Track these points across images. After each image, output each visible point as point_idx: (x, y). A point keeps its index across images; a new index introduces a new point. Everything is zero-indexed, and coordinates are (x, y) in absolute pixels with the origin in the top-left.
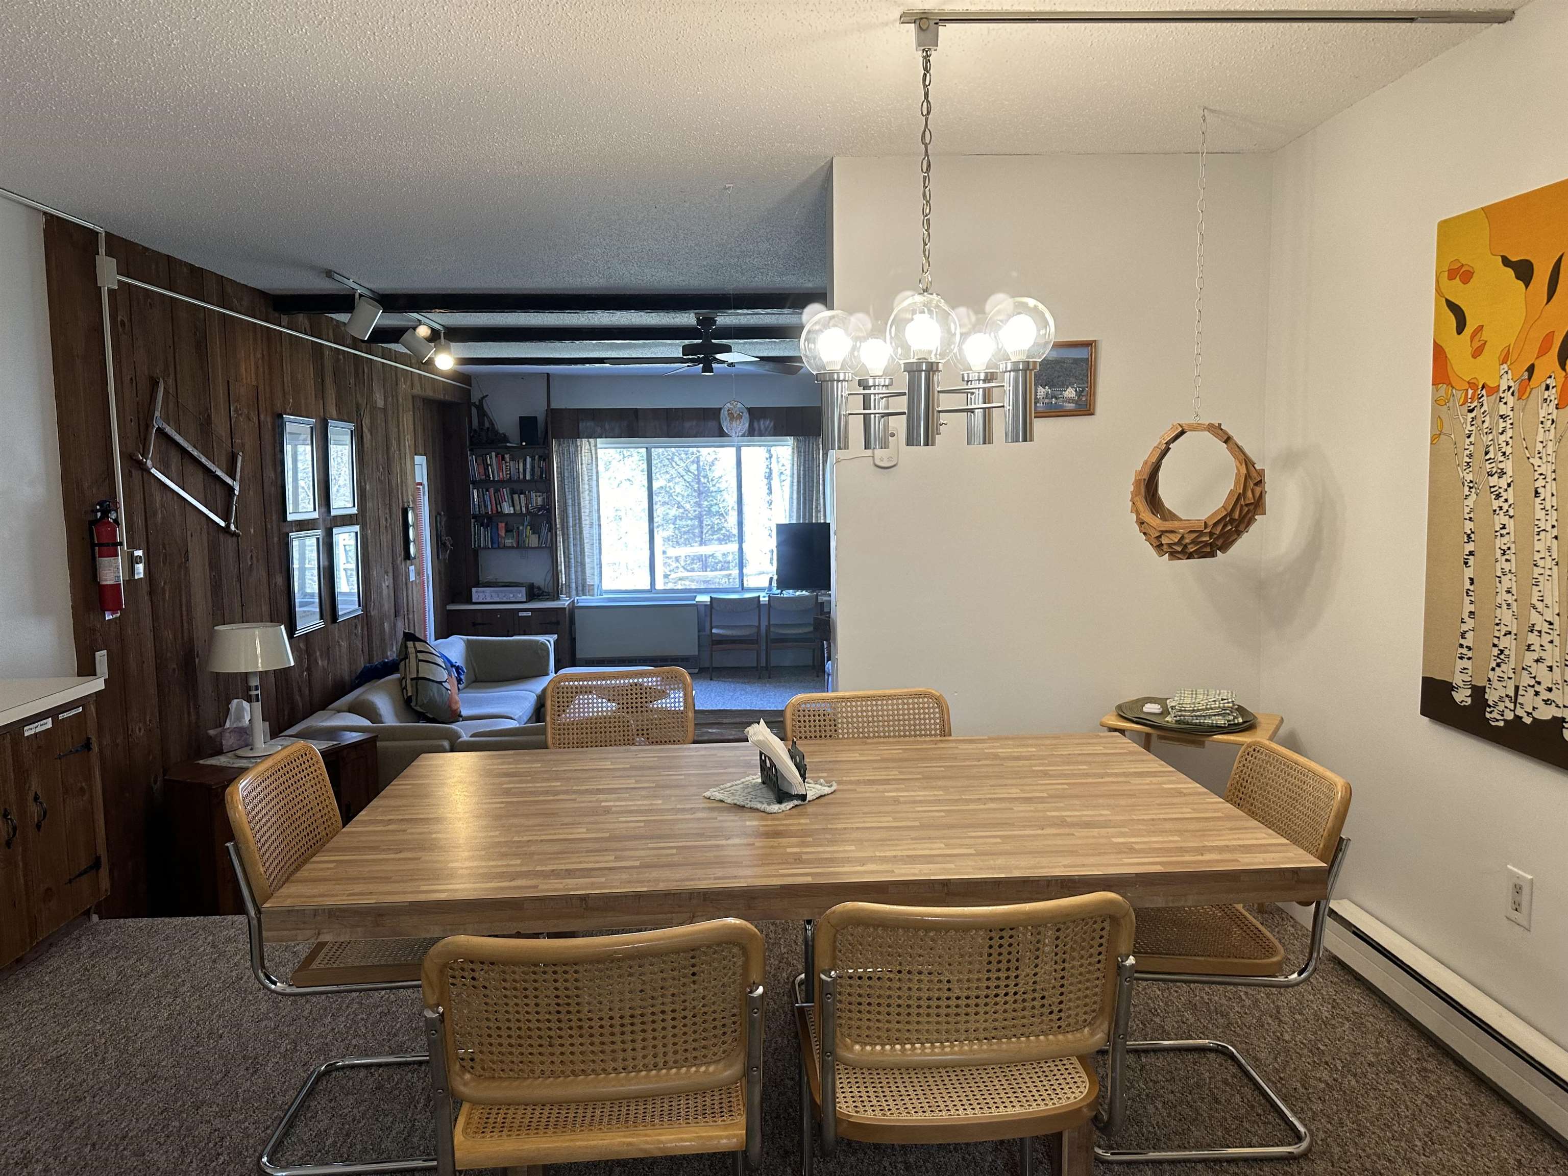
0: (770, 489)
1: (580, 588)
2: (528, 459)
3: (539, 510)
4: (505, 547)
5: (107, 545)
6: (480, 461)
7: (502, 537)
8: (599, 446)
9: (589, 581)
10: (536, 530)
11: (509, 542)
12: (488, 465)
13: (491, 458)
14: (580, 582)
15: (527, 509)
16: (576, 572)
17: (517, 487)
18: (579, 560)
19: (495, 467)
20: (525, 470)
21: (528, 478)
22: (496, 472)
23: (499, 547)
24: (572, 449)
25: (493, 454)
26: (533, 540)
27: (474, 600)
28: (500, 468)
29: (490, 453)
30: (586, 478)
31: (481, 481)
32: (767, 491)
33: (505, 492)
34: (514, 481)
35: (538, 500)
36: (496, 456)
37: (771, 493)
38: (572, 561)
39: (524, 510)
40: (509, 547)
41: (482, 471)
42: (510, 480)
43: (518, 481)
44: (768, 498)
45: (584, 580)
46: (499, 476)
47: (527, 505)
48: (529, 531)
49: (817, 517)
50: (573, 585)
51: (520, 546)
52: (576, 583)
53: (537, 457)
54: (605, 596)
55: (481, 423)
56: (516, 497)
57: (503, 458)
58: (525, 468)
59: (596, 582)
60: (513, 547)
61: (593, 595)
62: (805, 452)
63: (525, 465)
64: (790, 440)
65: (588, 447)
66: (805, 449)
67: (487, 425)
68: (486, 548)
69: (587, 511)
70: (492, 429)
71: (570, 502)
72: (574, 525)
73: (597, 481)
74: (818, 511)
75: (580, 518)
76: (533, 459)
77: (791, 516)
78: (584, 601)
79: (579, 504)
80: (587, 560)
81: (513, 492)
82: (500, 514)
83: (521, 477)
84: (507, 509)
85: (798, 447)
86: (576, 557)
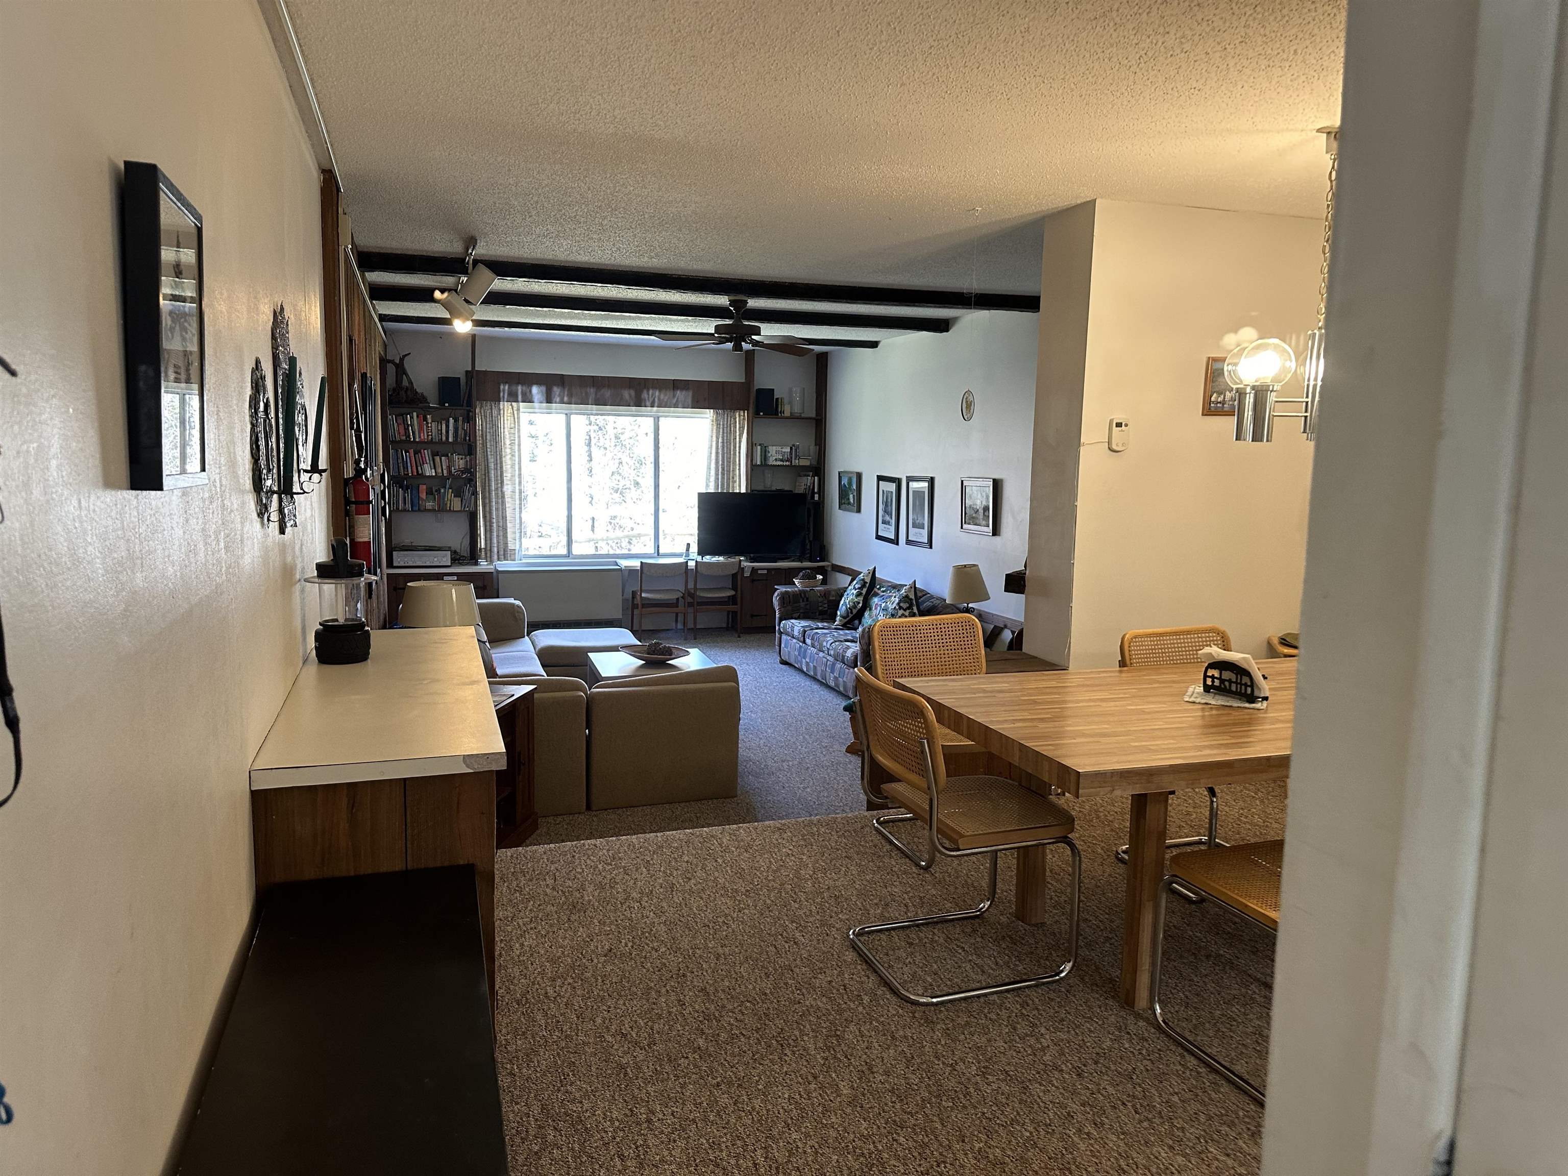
0: (590, 456)
1: (502, 553)
2: (451, 421)
3: (463, 472)
4: (426, 510)
5: (362, 503)
6: (400, 421)
7: (423, 500)
8: (521, 410)
9: (511, 546)
10: (458, 494)
11: (429, 505)
12: (408, 425)
13: (412, 418)
14: (502, 546)
15: (450, 471)
16: (498, 536)
17: (439, 449)
18: (501, 524)
19: (416, 427)
20: (447, 432)
21: (451, 440)
22: (417, 433)
23: (419, 510)
24: (495, 412)
25: (415, 414)
26: (457, 504)
27: (395, 564)
28: (421, 429)
29: (410, 413)
30: (508, 442)
31: (401, 441)
32: (588, 458)
33: (427, 453)
34: (436, 443)
35: (460, 462)
36: (417, 416)
37: (591, 460)
38: (495, 525)
39: (445, 472)
40: (429, 510)
41: (402, 431)
42: (431, 442)
43: (440, 442)
44: (588, 465)
45: (506, 544)
46: (420, 437)
47: (449, 468)
48: (450, 494)
49: (733, 487)
50: (495, 550)
51: (442, 509)
52: (498, 547)
53: (461, 418)
54: (524, 561)
55: (399, 381)
56: (437, 459)
57: (425, 419)
58: (449, 429)
59: (517, 547)
60: (434, 510)
61: (514, 560)
62: (723, 425)
63: (447, 426)
64: (709, 414)
65: (510, 410)
66: (723, 421)
67: (405, 383)
68: (405, 510)
69: (509, 475)
70: (411, 388)
71: (492, 466)
72: (497, 489)
73: (519, 445)
74: (734, 482)
75: (502, 482)
76: (456, 420)
77: (707, 486)
78: (503, 566)
79: (501, 467)
80: (509, 525)
81: (434, 454)
82: (421, 476)
83: (444, 438)
84: (429, 471)
85: (717, 420)
86: (498, 522)
